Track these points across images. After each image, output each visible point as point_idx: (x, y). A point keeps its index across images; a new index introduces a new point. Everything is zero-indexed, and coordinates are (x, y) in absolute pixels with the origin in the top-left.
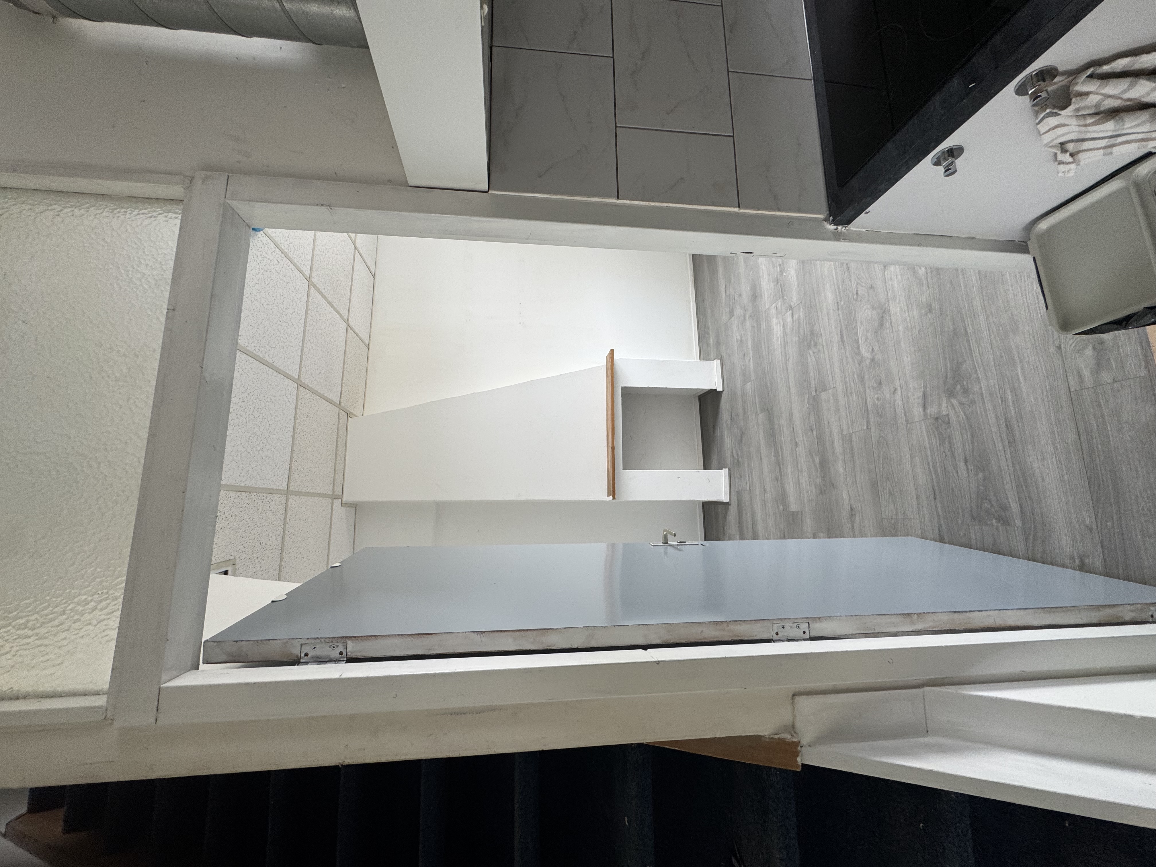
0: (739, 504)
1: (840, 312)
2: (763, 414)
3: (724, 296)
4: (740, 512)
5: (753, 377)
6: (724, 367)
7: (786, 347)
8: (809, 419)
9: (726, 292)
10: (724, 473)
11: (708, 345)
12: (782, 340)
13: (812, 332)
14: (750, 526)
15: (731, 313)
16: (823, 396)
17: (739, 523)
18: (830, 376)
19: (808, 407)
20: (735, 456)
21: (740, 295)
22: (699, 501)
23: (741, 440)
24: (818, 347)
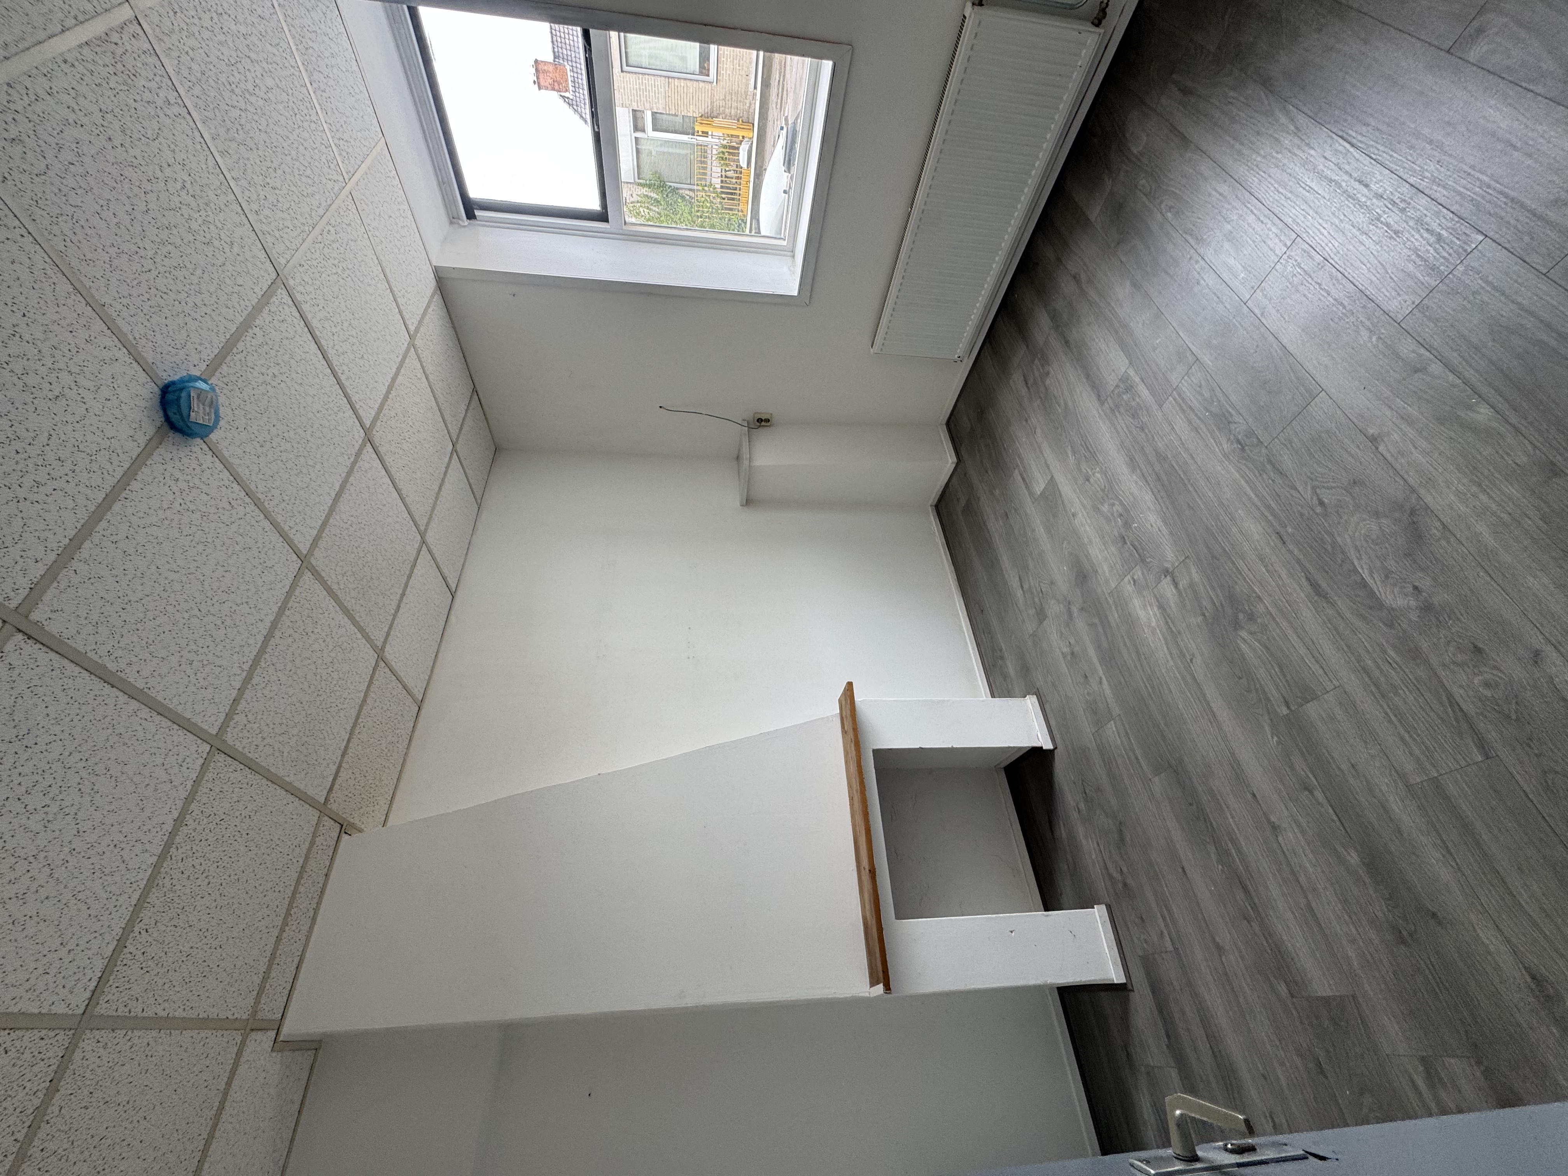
0: (1155, 987)
1: (1291, 547)
2: (1163, 775)
3: (1019, 593)
4: (1162, 1007)
5: (1116, 710)
6: (1047, 706)
7: (1179, 640)
8: (1292, 768)
9: (1022, 587)
10: (1098, 914)
11: (1005, 677)
12: (1164, 630)
13: (1232, 598)
14: (1203, 1046)
15: (1041, 615)
16: (1312, 710)
17: (1168, 1036)
18: (1315, 668)
19: (1279, 743)
20: (1115, 874)
21: (1052, 583)
22: (1050, 987)
23: (1122, 840)
24: (1259, 620)
